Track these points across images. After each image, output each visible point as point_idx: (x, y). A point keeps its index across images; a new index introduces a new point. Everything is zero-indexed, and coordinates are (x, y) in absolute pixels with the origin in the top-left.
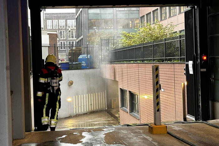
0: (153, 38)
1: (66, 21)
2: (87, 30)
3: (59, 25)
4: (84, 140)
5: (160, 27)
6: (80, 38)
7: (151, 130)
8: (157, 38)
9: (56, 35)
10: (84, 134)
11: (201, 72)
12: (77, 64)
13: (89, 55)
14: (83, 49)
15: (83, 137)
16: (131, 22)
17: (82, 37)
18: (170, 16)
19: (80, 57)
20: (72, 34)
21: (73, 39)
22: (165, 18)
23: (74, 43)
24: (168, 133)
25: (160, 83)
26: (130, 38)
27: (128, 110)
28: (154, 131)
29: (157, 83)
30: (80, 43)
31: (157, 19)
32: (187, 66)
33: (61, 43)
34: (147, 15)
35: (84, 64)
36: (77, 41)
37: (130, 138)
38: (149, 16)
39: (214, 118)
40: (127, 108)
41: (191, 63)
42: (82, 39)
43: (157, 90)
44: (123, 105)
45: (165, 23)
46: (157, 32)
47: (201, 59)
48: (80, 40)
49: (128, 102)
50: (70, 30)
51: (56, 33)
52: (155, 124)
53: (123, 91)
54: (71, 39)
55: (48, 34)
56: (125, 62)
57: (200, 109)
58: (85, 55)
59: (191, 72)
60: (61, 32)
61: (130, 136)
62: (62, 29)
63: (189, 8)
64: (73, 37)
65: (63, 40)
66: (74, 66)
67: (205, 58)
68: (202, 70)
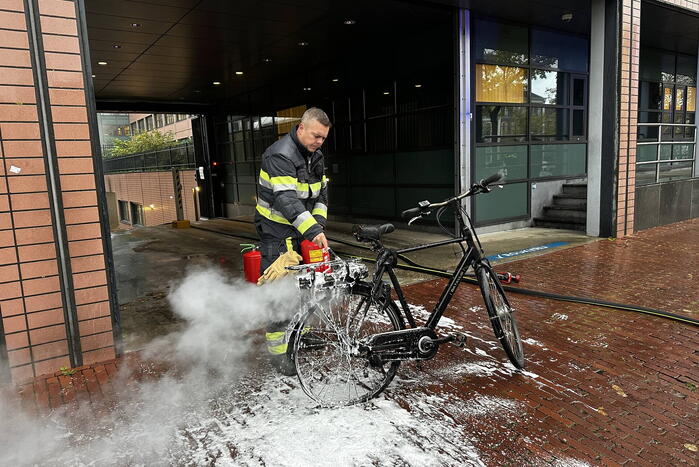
0: (152, 146)
5: (158, 135)
7: (174, 225)
8: (156, 146)
16: (119, 129)
18: (166, 124)
22: (161, 126)
24: (192, 226)
25: (181, 183)
26: (124, 146)
27: (131, 222)
28: (179, 226)
29: (178, 183)
31: (152, 125)
32: (198, 172)
34: (139, 121)
40: (128, 220)
41: (201, 169)
43: (179, 190)
44: (123, 218)
45: (163, 131)
46: (155, 140)
47: (212, 165)
49: (130, 213)
53: (122, 203)
59: (202, 178)
67: (215, 164)
68: (213, 175)
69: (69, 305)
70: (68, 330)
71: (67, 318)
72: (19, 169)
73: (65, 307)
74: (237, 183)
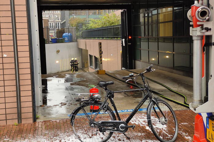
0: (110, 23)
2: (68, 16)
4: (66, 77)
6: (64, 21)
7: (98, 72)
9: (48, 20)
10: (66, 75)
12: (62, 39)
13: (70, 34)
14: (65, 29)
15: (66, 76)
16: (98, 11)
17: (65, 21)
19: (64, 34)
21: (58, 21)
23: (60, 24)
24: (106, 74)
28: (100, 73)
29: (101, 51)
30: (63, 25)
32: (122, 41)
35: (66, 39)
36: (62, 23)
37: (88, 76)
39: (135, 68)
40: (93, 66)
41: (124, 40)
42: (65, 22)
43: (101, 54)
44: (91, 65)
47: (128, 38)
48: (64, 23)
49: (94, 62)
51: (48, 19)
52: (100, 70)
53: (91, 56)
54: (57, 21)
56: (92, 38)
57: (128, 64)
58: (67, 34)
59: (124, 45)
61: (88, 75)
63: (123, 11)
64: (58, 19)
65: (52, 21)
66: (60, 40)
67: (130, 37)
68: (129, 44)
69: (19, 102)
70: (18, 110)
71: (18, 106)
72: (6, 55)
73: (17, 102)
74: (141, 49)
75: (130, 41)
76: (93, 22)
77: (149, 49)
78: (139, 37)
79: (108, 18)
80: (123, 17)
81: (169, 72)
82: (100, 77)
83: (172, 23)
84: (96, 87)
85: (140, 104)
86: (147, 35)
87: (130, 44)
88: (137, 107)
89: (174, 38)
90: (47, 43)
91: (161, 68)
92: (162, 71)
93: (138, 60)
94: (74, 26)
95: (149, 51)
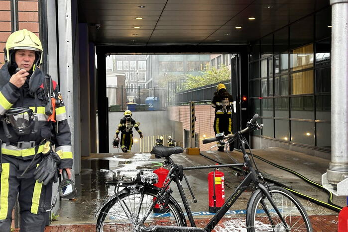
1: (137, 62)
3: (129, 67)
6: (150, 81)
11: (242, 111)
12: (144, 106)
13: (156, 98)
14: (150, 91)
16: (202, 65)
19: (148, 99)
20: (144, 76)
21: (144, 81)
23: (145, 86)
24: (201, 154)
26: (196, 81)
29: (193, 115)
30: (149, 85)
33: (132, 85)
35: (151, 106)
36: (147, 83)
38: (219, 58)
39: (252, 148)
41: (235, 103)
42: (152, 81)
43: (193, 121)
47: (242, 100)
48: (150, 83)
50: (138, 72)
51: (124, 75)
54: (142, 81)
55: (116, 76)
58: (153, 98)
59: (235, 112)
60: (132, 74)
62: (132, 71)
63: (233, 56)
64: (144, 79)
65: (133, 82)
66: (141, 107)
67: (245, 99)
68: (243, 109)
74: (262, 117)
75: (245, 104)
76: (192, 80)
77: (274, 116)
78: (259, 98)
79: (216, 73)
80: (235, 67)
81: (308, 154)
82: (190, 159)
83: (312, 71)
84: (164, 166)
85: (234, 194)
86: (272, 93)
87: (245, 109)
88: (229, 201)
89: (315, 96)
90: (121, 110)
91: (295, 148)
92: (296, 152)
93: (257, 136)
94: (164, 86)
95: (274, 120)
